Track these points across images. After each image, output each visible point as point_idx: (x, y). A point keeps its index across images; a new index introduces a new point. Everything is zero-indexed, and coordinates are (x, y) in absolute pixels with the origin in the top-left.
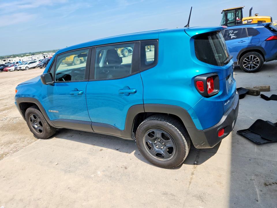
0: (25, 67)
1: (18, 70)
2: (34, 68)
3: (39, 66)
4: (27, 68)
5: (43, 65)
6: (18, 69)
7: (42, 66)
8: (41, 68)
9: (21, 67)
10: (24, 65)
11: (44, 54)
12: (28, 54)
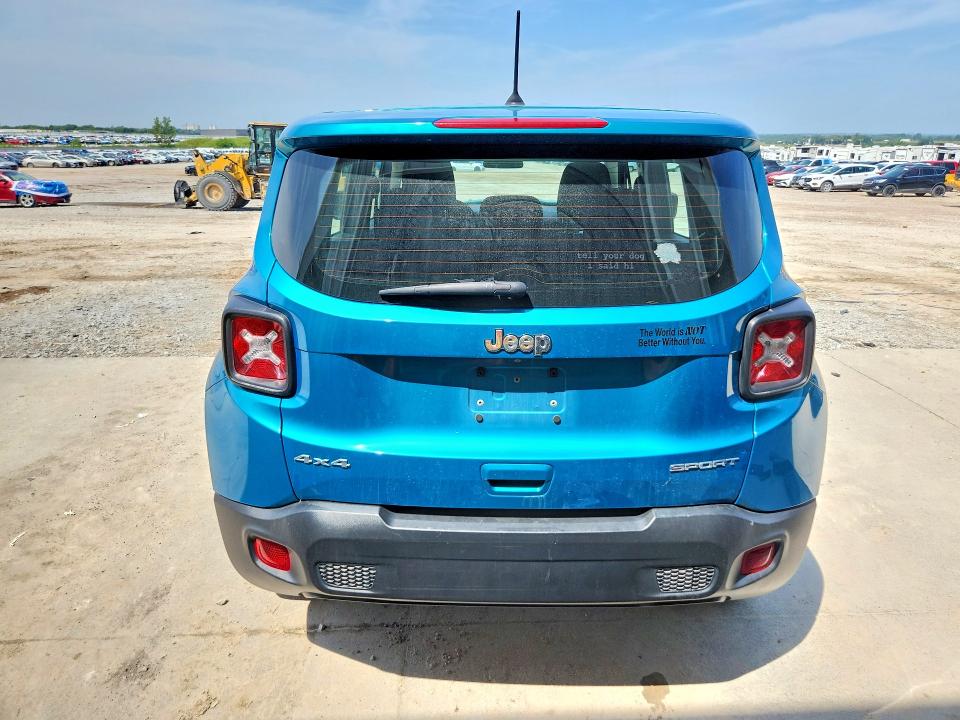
0: (823, 180)
1: (801, 188)
2: (854, 189)
3: (866, 187)
4: (828, 187)
5: (882, 186)
6: (801, 182)
7: (877, 187)
8: (870, 194)
9: (810, 180)
10: (822, 175)
11: (947, 145)
12: (908, 140)
